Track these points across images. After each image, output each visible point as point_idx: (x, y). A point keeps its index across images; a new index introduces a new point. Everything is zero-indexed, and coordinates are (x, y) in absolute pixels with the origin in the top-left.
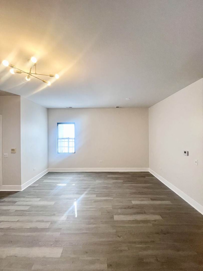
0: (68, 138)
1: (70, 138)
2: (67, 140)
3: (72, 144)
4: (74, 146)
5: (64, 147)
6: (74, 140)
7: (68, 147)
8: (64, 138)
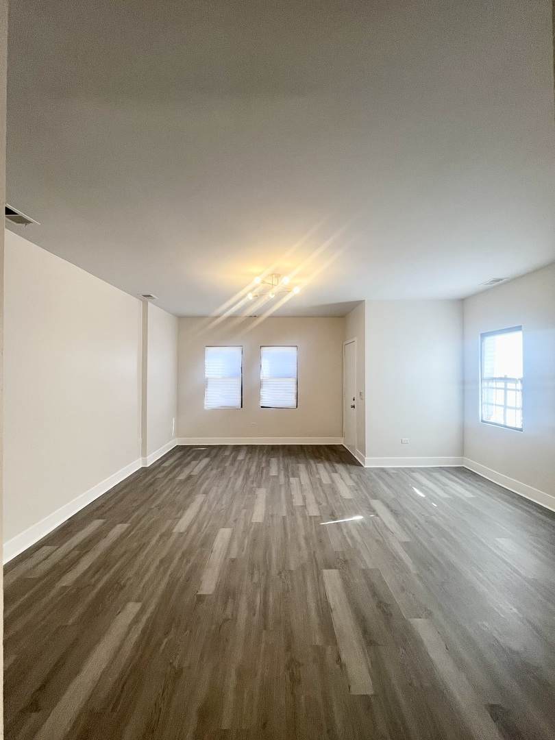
0: (505, 379)
1: (509, 377)
2: (501, 384)
3: (515, 399)
4: (519, 404)
5: (496, 405)
6: (519, 386)
7: (505, 407)
8: (495, 378)
